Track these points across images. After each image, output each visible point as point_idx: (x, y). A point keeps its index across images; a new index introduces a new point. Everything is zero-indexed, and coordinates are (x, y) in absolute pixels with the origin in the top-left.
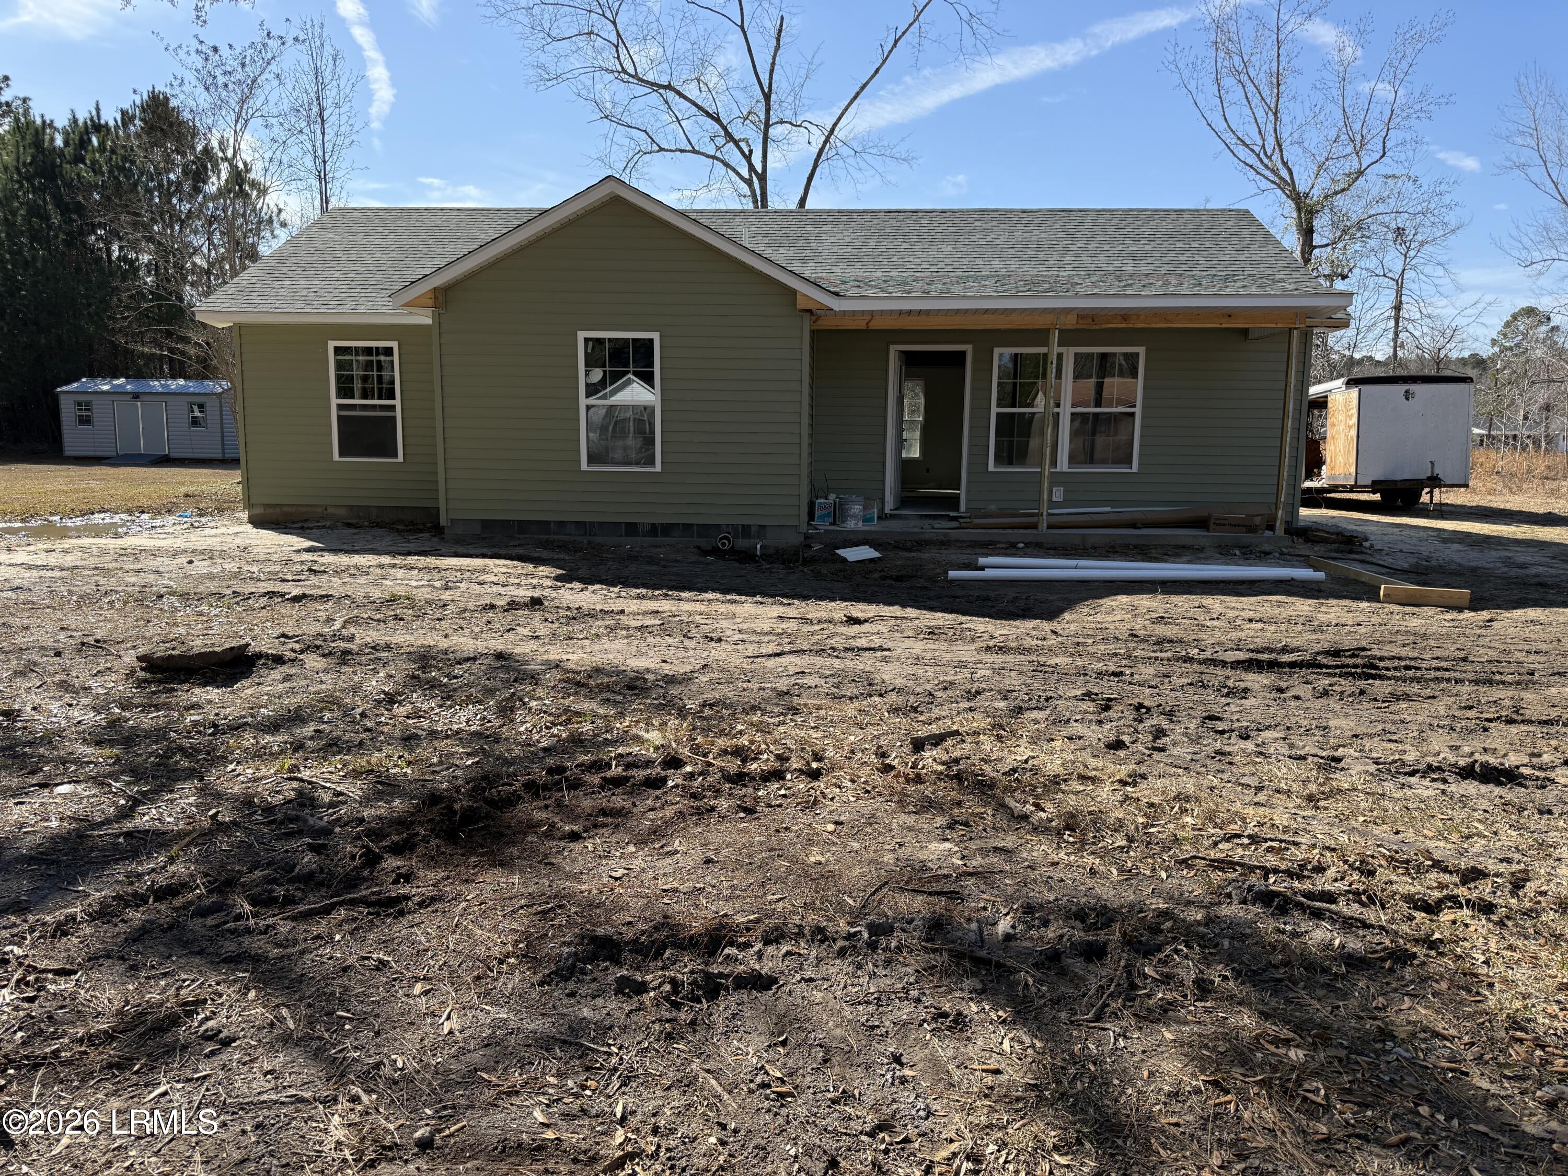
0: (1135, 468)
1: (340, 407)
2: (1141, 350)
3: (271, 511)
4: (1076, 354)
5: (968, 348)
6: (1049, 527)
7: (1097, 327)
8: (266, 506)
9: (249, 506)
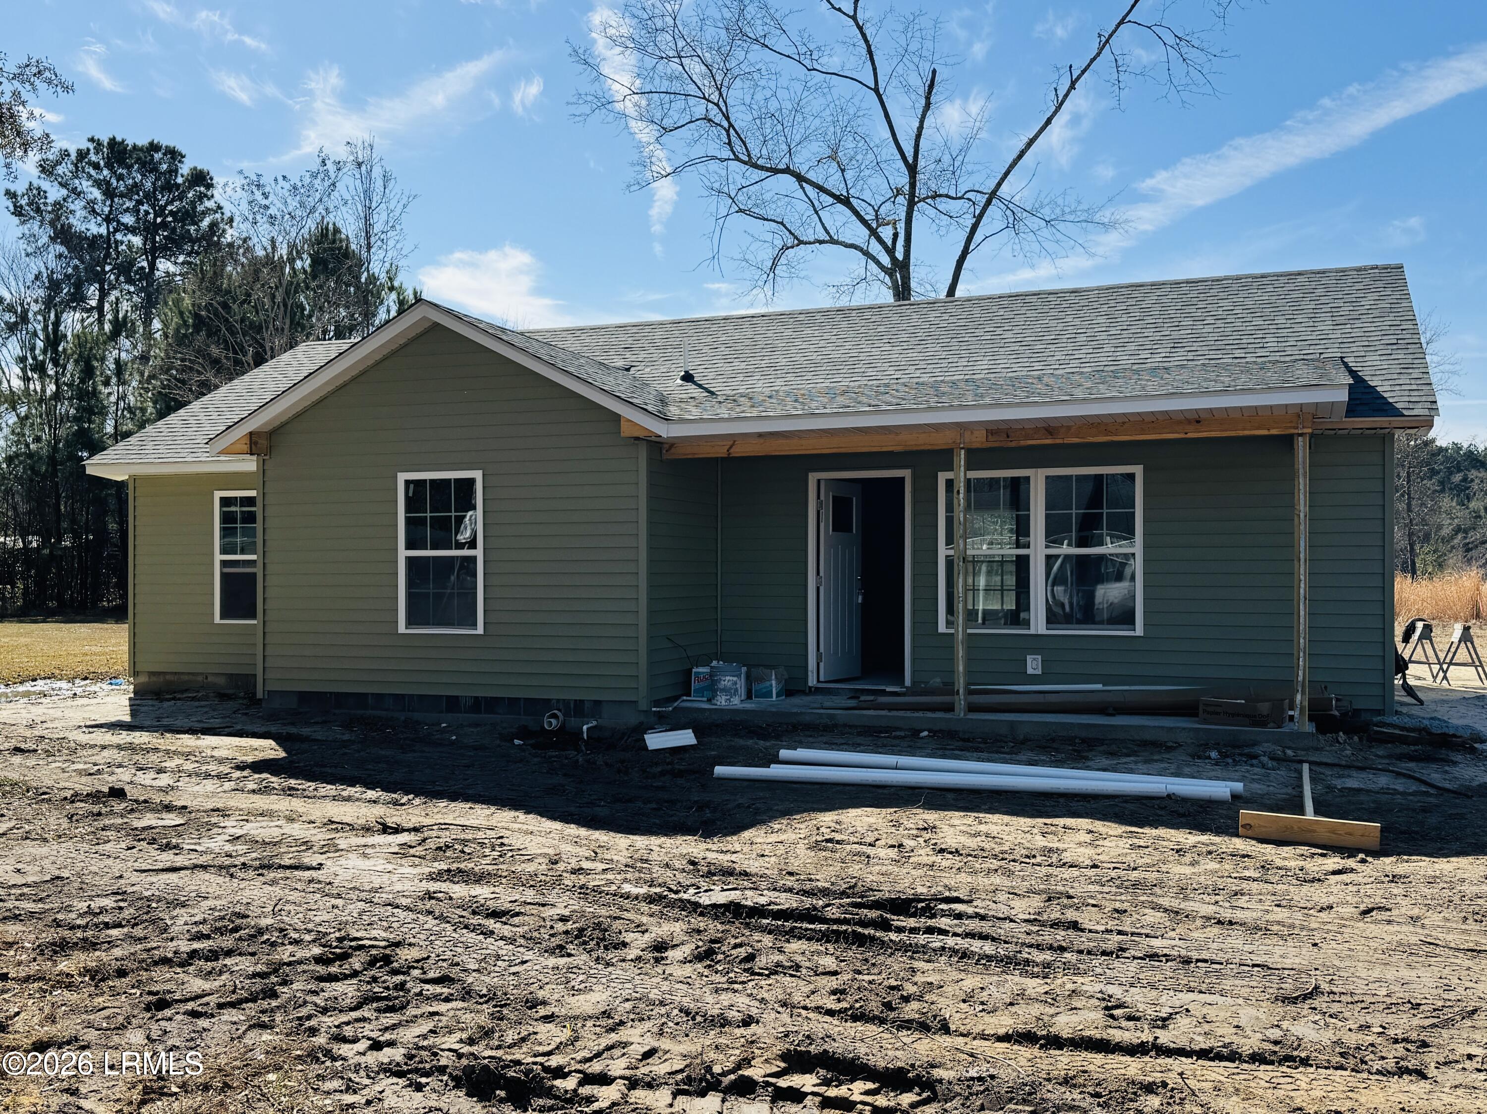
0: (1139, 631)
1: (224, 563)
2: (1138, 470)
3: (154, 679)
4: (1047, 477)
5: (906, 473)
6: (972, 708)
7: (1013, 444)
8: (151, 674)
9: (135, 673)
